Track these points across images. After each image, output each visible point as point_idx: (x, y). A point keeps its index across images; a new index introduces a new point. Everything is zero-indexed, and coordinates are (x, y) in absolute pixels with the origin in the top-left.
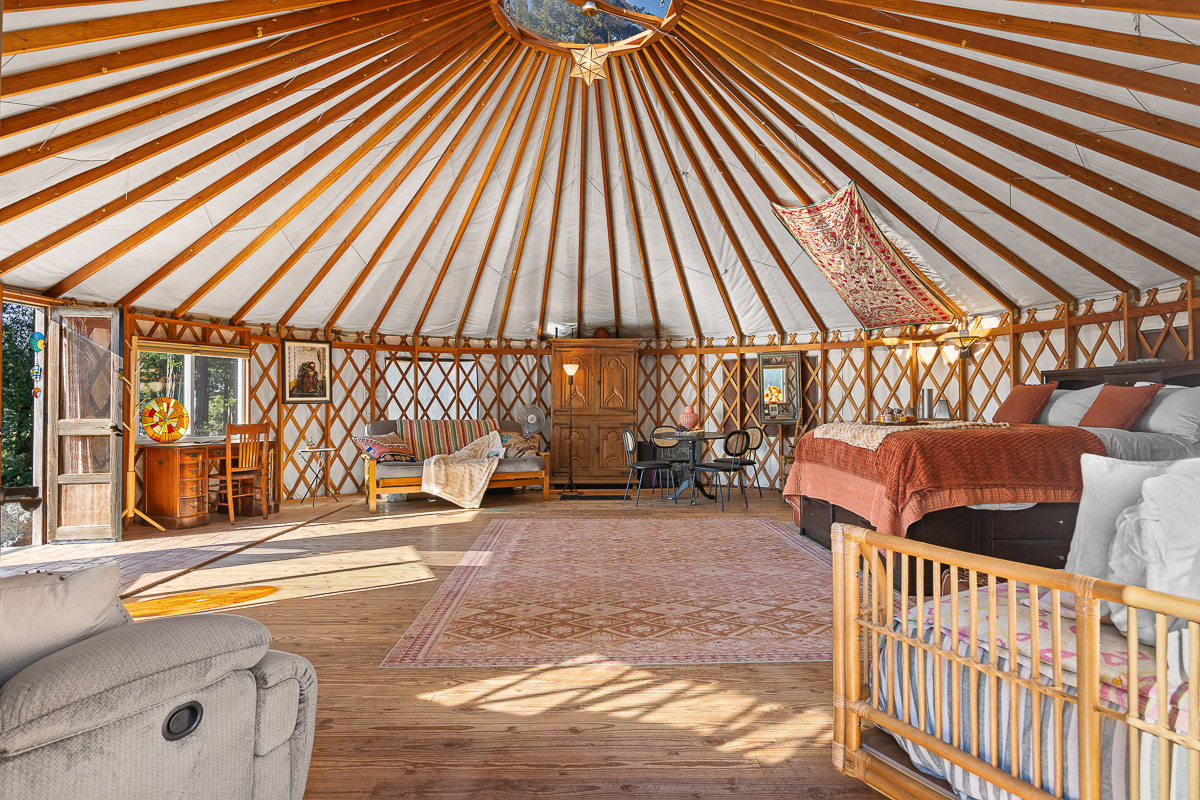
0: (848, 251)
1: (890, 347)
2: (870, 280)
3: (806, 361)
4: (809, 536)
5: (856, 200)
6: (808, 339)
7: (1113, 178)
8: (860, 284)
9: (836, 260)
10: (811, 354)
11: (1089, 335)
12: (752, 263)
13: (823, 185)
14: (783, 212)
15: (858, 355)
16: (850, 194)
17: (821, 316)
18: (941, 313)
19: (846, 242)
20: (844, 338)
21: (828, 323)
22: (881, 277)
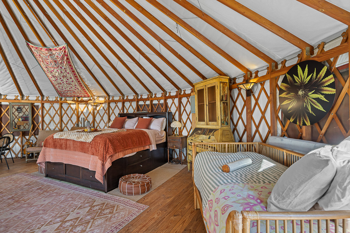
0: (60, 69)
1: (69, 104)
2: (67, 80)
3: (34, 107)
4: (50, 177)
5: (67, 51)
6: (35, 98)
7: (143, 66)
8: (63, 81)
9: (55, 71)
10: (36, 104)
11: (127, 104)
12: (11, 64)
13: (53, 41)
14: (32, 47)
15: (57, 106)
16: (65, 48)
17: (42, 90)
18: (88, 95)
19: (60, 65)
20: (51, 99)
21: (44, 93)
22: (71, 80)
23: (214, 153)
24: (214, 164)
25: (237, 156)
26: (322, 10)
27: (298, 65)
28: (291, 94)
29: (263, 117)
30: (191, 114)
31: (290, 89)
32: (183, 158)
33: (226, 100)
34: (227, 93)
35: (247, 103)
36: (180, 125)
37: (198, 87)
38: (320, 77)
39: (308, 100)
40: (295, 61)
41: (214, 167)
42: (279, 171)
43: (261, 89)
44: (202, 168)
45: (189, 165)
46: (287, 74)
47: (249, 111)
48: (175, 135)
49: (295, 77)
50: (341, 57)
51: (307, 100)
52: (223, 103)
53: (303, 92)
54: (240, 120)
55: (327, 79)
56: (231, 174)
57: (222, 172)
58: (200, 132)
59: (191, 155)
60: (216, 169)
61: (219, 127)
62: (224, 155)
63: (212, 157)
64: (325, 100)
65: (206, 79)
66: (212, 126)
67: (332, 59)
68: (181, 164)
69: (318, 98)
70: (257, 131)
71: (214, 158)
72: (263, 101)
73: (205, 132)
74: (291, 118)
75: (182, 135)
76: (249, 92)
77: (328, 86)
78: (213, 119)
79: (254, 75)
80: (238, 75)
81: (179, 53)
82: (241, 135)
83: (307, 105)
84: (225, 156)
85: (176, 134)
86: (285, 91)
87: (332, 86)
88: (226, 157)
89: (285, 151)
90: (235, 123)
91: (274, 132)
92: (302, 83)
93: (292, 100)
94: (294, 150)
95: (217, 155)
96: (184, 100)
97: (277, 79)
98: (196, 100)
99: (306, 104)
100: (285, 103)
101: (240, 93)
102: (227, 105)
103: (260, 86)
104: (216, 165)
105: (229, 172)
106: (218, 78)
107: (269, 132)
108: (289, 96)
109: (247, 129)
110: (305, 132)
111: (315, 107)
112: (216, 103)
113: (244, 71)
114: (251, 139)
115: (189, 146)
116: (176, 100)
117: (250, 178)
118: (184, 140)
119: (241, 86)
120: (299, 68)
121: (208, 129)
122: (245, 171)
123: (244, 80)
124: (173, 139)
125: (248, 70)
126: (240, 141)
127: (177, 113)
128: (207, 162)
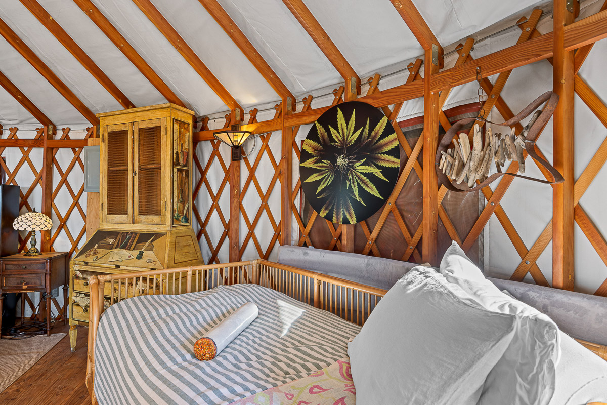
23: (158, 300)
24: (164, 336)
25: (221, 299)
26: (399, 5)
27: (338, 109)
28: (324, 163)
29: (264, 206)
30: (85, 194)
31: (321, 153)
32: (55, 313)
33: (186, 165)
34: (189, 149)
35: (231, 175)
36: (46, 223)
37: (110, 125)
38: (375, 136)
39: (355, 176)
40: (328, 102)
41: (168, 347)
42: (319, 326)
43: (263, 148)
44: (126, 354)
45: (73, 335)
46: (316, 123)
47: (235, 193)
48: (28, 253)
49: (332, 129)
50: (407, 104)
51: (352, 176)
52: (179, 170)
53: (346, 160)
54: (215, 212)
55: (387, 139)
56: (220, 364)
57: (195, 361)
58: (111, 241)
59: (83, 305)
60: (174, 354)
61: (166, 228)
62: (187, 303)
63: (154, 314)
64: (383, 178)
65: (134, 107)
66: (147, 224)
67: (391, 107)
68: (45, 332)
69: (372, 173)
70: (251, 235)
71: (161, 318)
72: (265, 172)
73: (125, 240)
74: (323, 210)
75: (51, 250)
76: (238, 152)
77: (389, 153)
78: (149, 207)
79: (247, 117)
80: (213, 112)
81: (54, 15)
82: (215, 246)
83: (352, 185)
84: (190, 304)
85: (33, 249)
86: (313, 156)
87: (395, 152)
88: (193, 306)
89: (315, 277)
90: (203, 219)
91: (287, 237)
92: (344, 142)
93: (324, 175)
94: (330, 272)
95: (168, 305)
96: (64, 156)
97: (294, 130)
98: (101, 158)
99: (350, 183)
100: (312, 178)
101: (215, 153)
102: (187, 175)
103: (259, 141)
104: (171, 338)
105: (212, 357)
106: (169, 109)
107: (276, 237)
108: (320, 166)
109: (229, 230)
110: (345, 237)
111: (366, 189)
112: (159, 168)
113: (229, 105)
114: (237, 253)
115: (76, 281)
116: (37, 155)
117: (273, 363)
118: (60, 265)
119: (223, 136)
120: (340, 114)
121: (136, 234)
122: (251, 342)
123: (227, 125)
124: (19, 265)
125: (236, 105)
126: (214, 259)
127: (39, 189)
128: (141, 332)
